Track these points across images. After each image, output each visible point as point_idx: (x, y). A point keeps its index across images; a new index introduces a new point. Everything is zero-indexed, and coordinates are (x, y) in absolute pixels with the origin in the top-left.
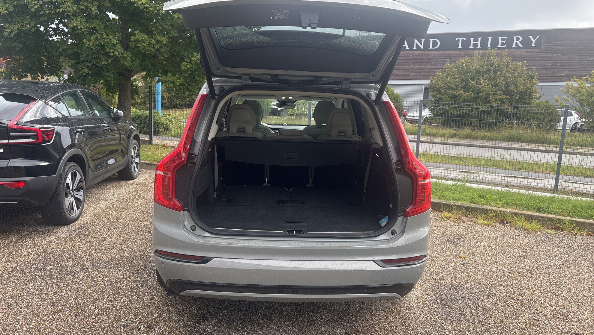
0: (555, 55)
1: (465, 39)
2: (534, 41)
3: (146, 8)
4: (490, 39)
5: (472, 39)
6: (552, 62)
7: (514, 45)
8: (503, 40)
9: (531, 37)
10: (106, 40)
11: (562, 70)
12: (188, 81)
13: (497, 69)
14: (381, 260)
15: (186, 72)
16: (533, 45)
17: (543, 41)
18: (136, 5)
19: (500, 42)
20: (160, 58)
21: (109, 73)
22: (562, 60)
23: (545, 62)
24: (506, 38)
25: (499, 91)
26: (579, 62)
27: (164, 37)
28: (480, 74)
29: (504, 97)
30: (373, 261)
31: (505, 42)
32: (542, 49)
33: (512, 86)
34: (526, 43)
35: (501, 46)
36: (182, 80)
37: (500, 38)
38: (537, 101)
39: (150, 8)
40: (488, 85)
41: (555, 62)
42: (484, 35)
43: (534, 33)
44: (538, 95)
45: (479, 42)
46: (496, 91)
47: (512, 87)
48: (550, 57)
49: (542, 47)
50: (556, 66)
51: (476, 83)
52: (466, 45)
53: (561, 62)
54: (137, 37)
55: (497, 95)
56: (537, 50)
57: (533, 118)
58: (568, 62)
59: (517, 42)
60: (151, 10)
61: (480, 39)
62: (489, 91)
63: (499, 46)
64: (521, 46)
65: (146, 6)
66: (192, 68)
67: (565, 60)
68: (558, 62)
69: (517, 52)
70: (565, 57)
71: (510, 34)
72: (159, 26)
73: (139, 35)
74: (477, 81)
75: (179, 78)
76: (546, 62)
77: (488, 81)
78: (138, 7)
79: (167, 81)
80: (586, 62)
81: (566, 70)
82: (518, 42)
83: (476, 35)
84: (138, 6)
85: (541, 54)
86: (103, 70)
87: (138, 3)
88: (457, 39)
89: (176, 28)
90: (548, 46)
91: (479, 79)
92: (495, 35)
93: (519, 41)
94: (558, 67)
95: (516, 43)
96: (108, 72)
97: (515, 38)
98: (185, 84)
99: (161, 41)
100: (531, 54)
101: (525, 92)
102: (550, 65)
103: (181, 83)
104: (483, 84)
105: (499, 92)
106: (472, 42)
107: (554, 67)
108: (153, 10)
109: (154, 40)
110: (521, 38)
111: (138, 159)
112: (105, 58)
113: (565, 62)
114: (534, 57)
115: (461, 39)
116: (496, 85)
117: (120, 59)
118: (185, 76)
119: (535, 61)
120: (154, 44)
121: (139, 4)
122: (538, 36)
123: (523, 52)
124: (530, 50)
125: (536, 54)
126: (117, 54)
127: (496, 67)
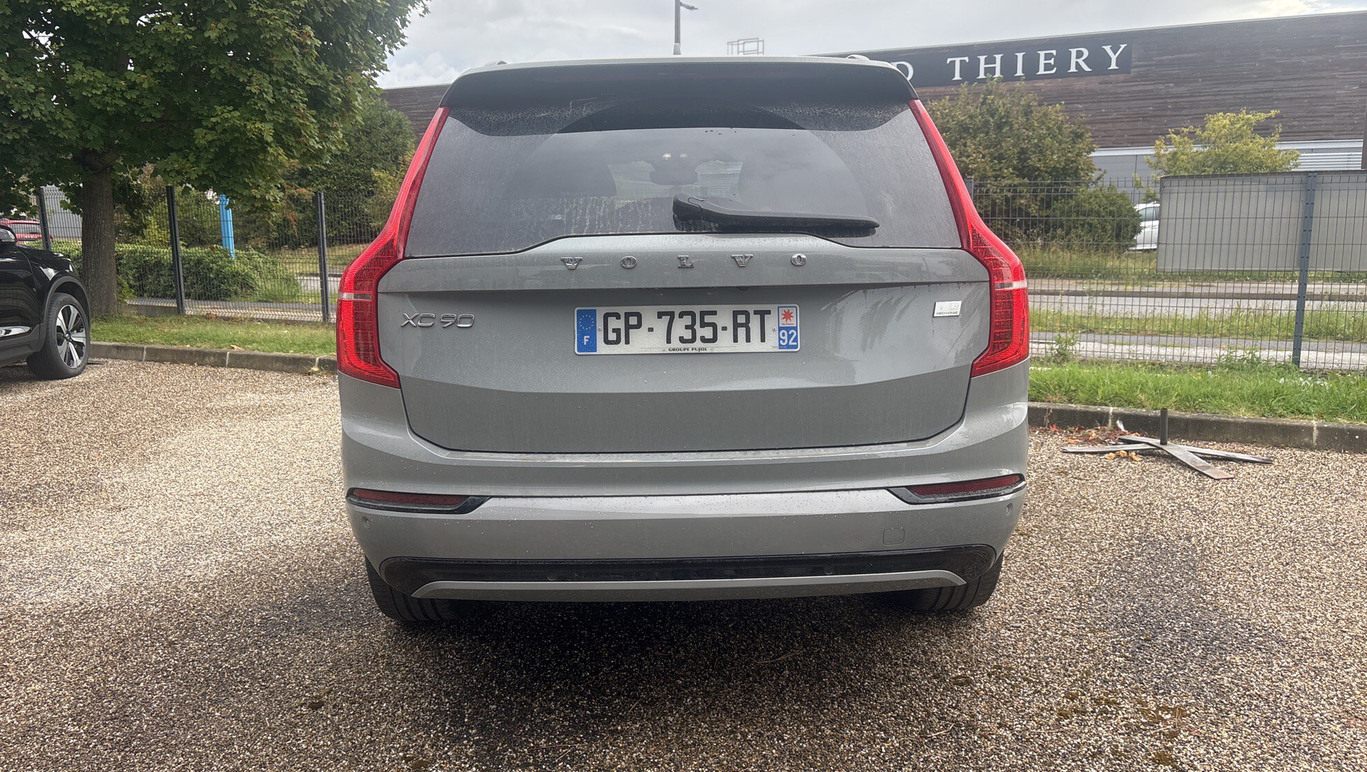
0: (1161, 86)
1: (967, 59)
2: (1114, 58)
3: (90, 13)
4: (1020, 56)
5: (982, 58)
6: (1154, 101)
7: (1073, 69)
8: (1048, 57)
9: (1108, 48)
10: (8, 87)
11: (1177, 118)
12: (216, 170)
13: (1004, 120)
14: (908, 487)
15: (206, 149)
16: (1113, 66)
17: (1133, 56)
18: (65, 9)
19: (1042, 62)
20: (143, 121)
21: (30, 158)
22: (1178, 97)
23: (1140, 102)
24: (1054, 52)
25: (1007, 169)
26: (1213, 98)
27: (145, 74)
28: (969, 133)
29: (1017, 181)
30: (887, 489)
31: (1052, 61)
32: (1132, 74)
33: (1034, 158)
34: (1098, 62)
35: (1045, 70)
36: (203, 167)
37: (1042, 54)
38: (1092, 189)
39: (98, 14)
40: (984, 157)
41: (1163, 101)
42: (1008, 49)
43: (1114, 39)
44: (1094, 175)
45: (998, 66)
46: (1000, 169)
47: (1034, 160)
48: (1151, 91)
49: (1133, 70)
50: (1164, 110)
51: (960, 153)
52: (970, 71)
53: (1175, 100)
54: (78, 77)
55: (1004, 178)
56: (1121, 77)
57: (1081, 225)
58: (1190, 99)
59: (1078, 60)
60: (101, 16)
61: (998, 57)
62: (985, 170)
63: (1041, 71)
64: (1087, 69)
65: (88, 8)
66: (219, 139)
67: (1182, 97)
68: (1169, 101)
69: (1079, 84)
70: (1182, 89)
71: (1062, 45)
72: (129, 51)
73: (82, 73)
74: (963, 147)
75: (196, 163)
76: (1144, 102)
77: (984, 149)
78: (70, 13)
79: (169, 170)
80: (1228, 97)
81: (1187, 118)
82: (1080, 61)
83: (990, 50)
84: (70, 9)
85: (1132, 86)
86: (16, 152)
87: (70, 4)
88: (949, 60)
89: (169, 55)
90: (1145, 66)
91: (965, 145)
92: (1031, 48)
93: (1084, 58)
94: (1168, 113)
95: (1077, 62)
96: (26, 155)
97: (1074, 52)
98: (211, 176)
99: (138, 82)
100: (1110, 86)
101: (1064, 168)
102: (1151, 108)
103: (200, 173)
104: (974, 155)
105: (1006, 171)
106: (982, 66)
107: (1159, 113)
108: (106, 16)
109: (123, 82)
110: (1086, 53)
111: (83, 334)
112: (15, 126)
113: (1184, 100)
114: (1116, 93)
115: (958, 60)
116: (1000, 158)
117: (48, 126)
118: (205, 157)
119: (1118, 101)
120: (123, 92)
121: (74, 6)
122: (1123, 46)
123: (1094, 84)
124: (1106, 78)
125: (1121, 87)
126: (37, 114)
127: (1001, 118)
